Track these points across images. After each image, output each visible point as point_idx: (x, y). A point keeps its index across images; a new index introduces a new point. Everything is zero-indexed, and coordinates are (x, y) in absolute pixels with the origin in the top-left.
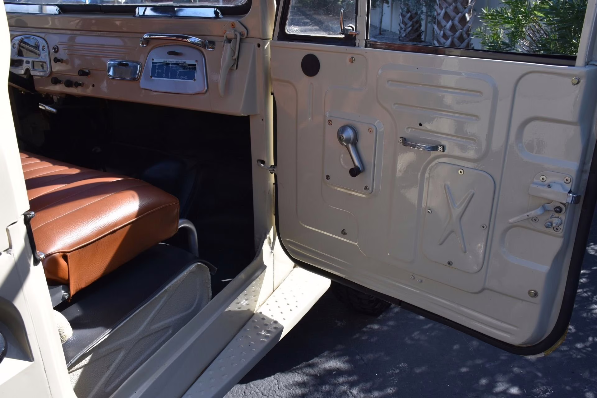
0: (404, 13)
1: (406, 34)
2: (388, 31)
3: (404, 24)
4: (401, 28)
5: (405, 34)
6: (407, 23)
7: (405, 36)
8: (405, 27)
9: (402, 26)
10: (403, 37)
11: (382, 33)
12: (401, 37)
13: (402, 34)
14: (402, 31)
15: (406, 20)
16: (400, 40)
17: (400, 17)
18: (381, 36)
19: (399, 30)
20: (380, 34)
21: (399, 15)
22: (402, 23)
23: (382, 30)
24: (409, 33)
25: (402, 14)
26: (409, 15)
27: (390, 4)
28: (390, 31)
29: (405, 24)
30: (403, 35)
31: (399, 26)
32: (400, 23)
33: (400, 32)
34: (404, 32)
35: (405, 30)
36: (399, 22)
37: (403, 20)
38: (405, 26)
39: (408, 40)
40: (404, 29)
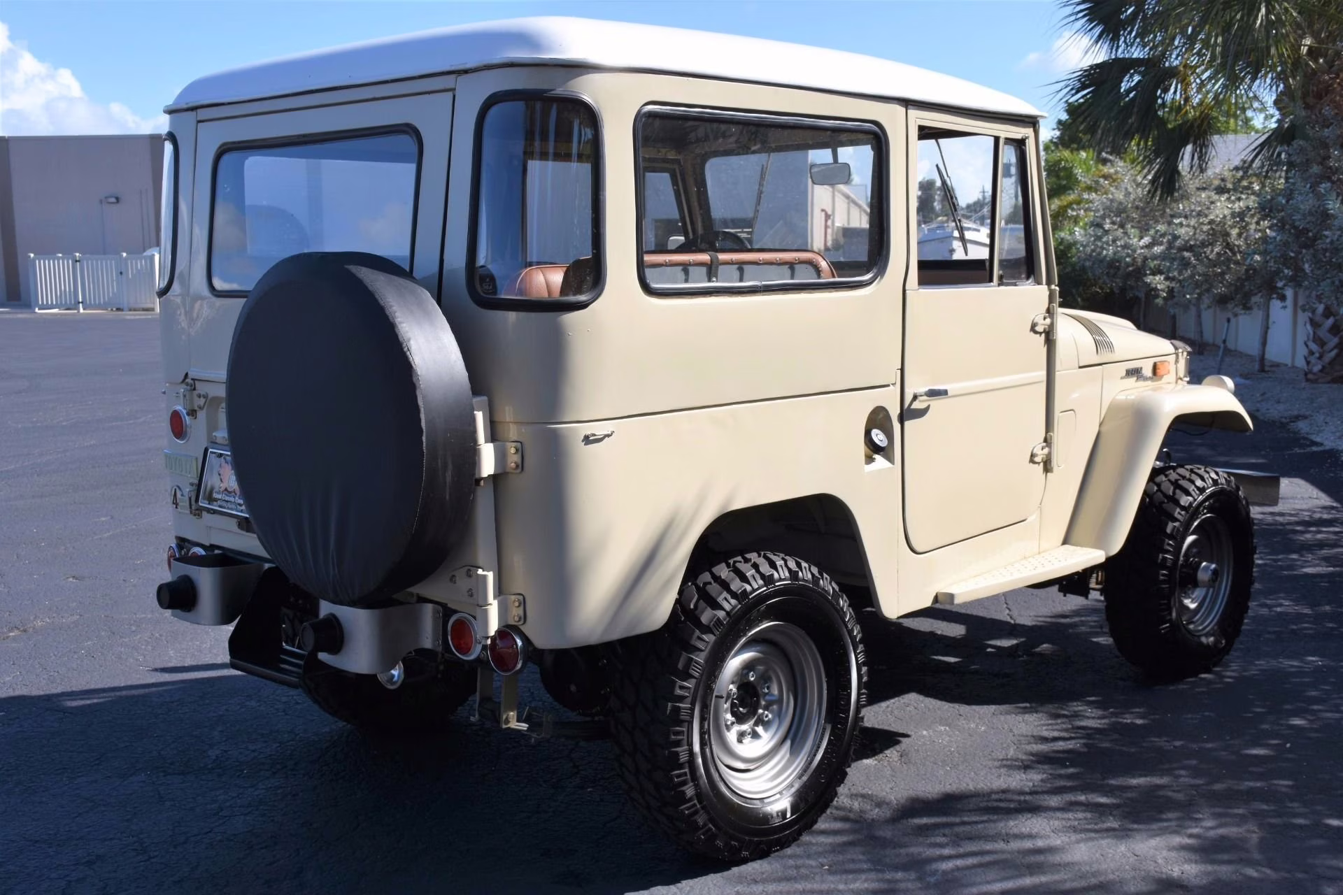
0: (1318, 318)
1: (1324, 367)
2: (1286, 365)
3: (1317, 344)
4: (1311, 353)
5: (1319, 367)
6: (1325, 340)
7: (1321, 371)
8: (1321, 350)
9: (1314, 347)
10: (1314, 374)
11: (1267, 369)
12: (1311, 372)
13: (1314, 365)
14: (1313, 360)
15: (1323, 333)
16: (1307, 380)
17: (1309, 327)
18: (1264, 375)
19: (1306, 358)
20: (1262, 370)
21: (1306, 323)
22: (1314, 341)
23: (1267, 363)
24: (1330, 363)
25: (1311, 320)
26: (1331, 321)
27: (1289, 301)
28: (1290, 365)
29: (1321, 343)
30: (1317, 368)
31: (1305, 348)
32: (1308, 339)
33: (1308, 363)
34: (1319, 361)
35: (1320, 358)
36: (1306, 339)
37: (1314, 333)
38: (1322, 347)
39: (1329, 378)
40: (1317, 355)
